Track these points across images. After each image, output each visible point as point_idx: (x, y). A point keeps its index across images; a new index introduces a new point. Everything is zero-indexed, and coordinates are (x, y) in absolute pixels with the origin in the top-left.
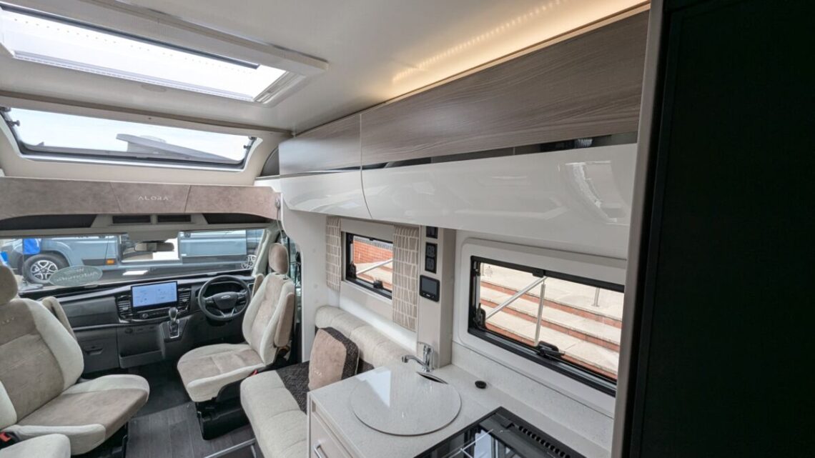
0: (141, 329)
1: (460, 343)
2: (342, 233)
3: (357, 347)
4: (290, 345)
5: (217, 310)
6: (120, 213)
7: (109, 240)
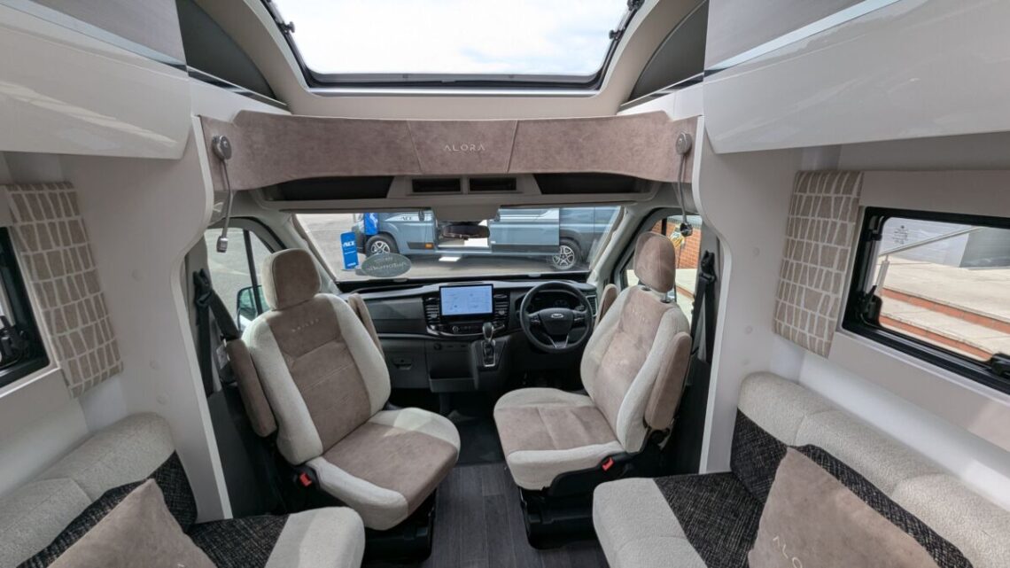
0: (450, 346)
2: (860, 208)
5: (545, 335)
6: (420, 174)
7: (427, 222)
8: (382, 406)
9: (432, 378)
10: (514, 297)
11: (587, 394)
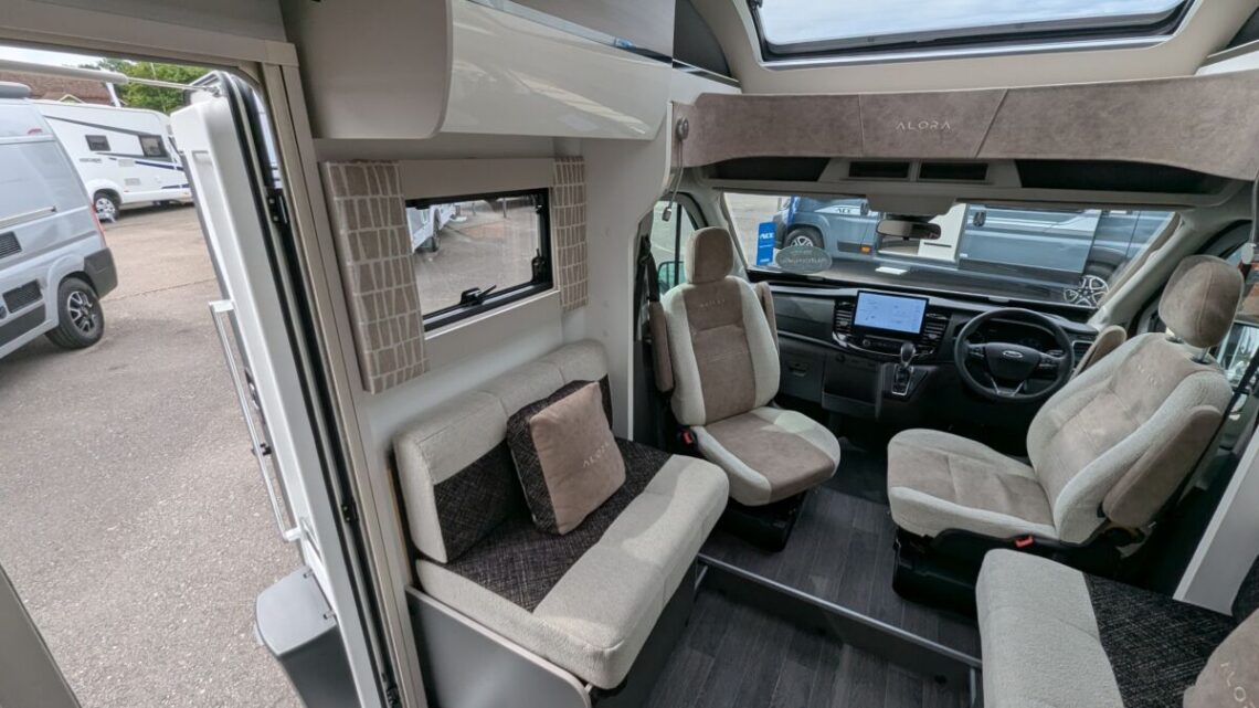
0: (858, 362)
5: (986, 374)
6: (861, 156)
7: (871, 218)
8: (766, 403)
9: (826, 391)
10: (955, 320)
11: (1029, 464)
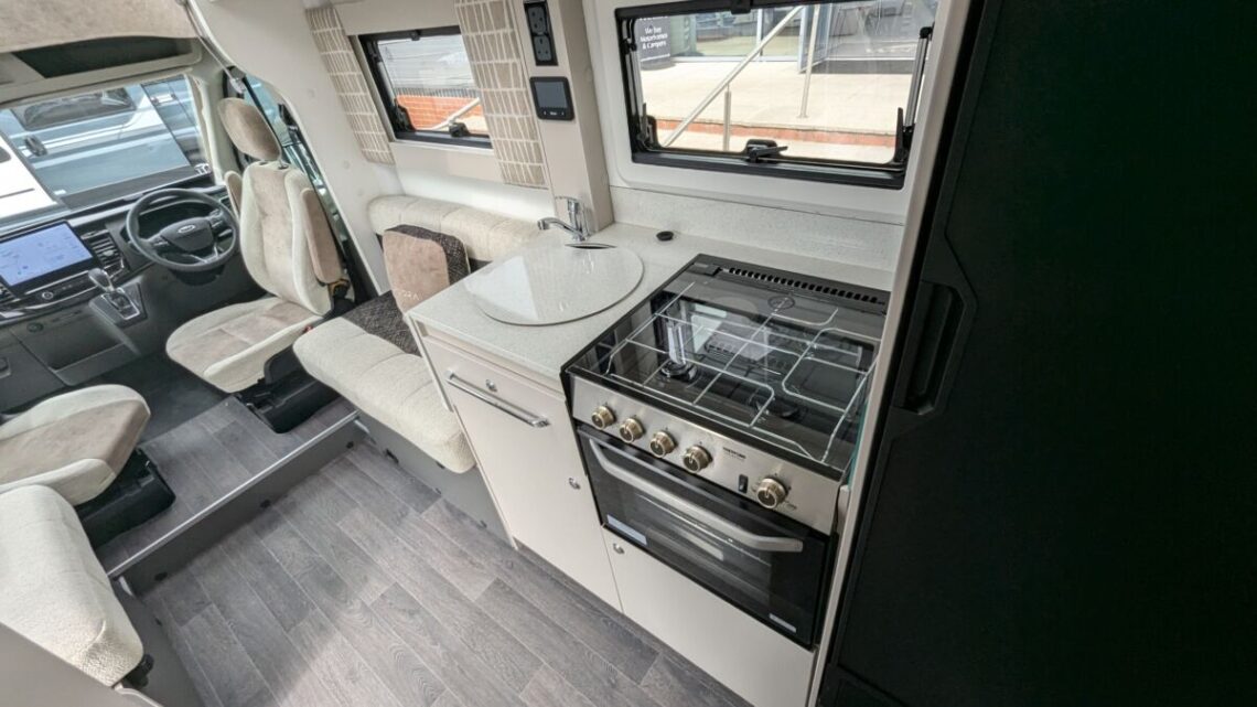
0: (57, 320)
1: (625, 185)
2: (351, 38)
3: (459, 242)
4: (347, 278)
9: (56, 368)
10: (112, 228)
